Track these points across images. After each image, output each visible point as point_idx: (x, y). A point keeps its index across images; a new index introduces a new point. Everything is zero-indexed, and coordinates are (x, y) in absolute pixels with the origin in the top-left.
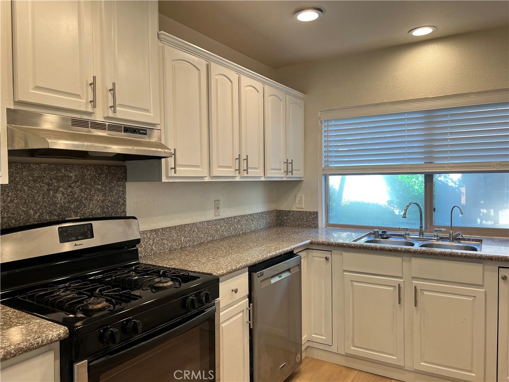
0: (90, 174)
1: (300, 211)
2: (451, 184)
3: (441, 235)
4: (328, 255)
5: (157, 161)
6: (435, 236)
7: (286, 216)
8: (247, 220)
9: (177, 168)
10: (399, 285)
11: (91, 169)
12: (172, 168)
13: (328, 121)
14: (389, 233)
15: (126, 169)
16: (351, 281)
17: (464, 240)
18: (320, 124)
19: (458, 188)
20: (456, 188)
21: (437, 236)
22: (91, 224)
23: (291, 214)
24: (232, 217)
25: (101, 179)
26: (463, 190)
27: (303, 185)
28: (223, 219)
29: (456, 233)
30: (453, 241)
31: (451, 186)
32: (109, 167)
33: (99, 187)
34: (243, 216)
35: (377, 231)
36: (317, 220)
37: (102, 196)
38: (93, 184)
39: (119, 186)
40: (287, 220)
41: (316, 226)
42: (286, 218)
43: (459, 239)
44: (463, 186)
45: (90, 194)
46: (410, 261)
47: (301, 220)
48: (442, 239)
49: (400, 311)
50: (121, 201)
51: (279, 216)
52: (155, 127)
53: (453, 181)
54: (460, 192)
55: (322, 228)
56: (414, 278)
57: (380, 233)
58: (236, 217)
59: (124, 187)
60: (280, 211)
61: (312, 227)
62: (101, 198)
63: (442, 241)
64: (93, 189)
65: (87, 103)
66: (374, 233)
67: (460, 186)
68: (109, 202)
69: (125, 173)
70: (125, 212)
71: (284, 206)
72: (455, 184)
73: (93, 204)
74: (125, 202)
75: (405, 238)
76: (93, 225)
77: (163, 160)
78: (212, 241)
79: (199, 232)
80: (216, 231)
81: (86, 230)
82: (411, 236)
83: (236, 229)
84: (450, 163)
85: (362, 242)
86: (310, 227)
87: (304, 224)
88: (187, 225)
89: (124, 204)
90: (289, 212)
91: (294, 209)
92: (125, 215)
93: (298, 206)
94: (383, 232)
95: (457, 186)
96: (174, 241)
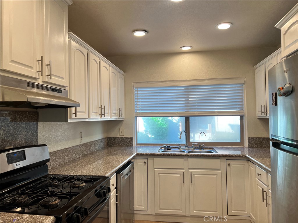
0: (19, 118)
1: (122, 137)
2: (174, 121)
3: (195, 146)
4: (145, 160)
5: (64, 109)
6: (193, 147)
7: (113, 141)
8: (95, 144)
9: (77, 114)
10: (183, 173)
11: (20, 114)
12: (73, 114)
13: (138, 88)
14: (170, 147)
15: (38, 114)
16: (159, 173)
17: (205, 148)
18: (133, 89)
19: (178, 123)
20: (177, 123)
21: (194, 147)
22: (24, 151)
23: (117, 139)
24: (88, 143)
25: (25, 121)
26: (180, 124)
27: (124, 122)
28: (84, 144)
29: (202, 145)
30: (201, 149)
31: (174, 122)
32: (30, 112)
33: (24, 126)
34: (93, 142)
35: (166, 146)
36: (132, 142)
37: (26, 132)
38: (21, 124)
39: (34, 125)
40: (114, 143)
41: (132, 145)
42: (113, 142)
43: (203, 148)
44: (180, 122)
45: (19, 130)
46: (188, 160)
47: (123, 142)
48: (196, 148)
49: (184, 186)
50: (35, 135)
51: (109, 141)
52: (65, 88)
53: (175, 120)
54: (179, 125)
55: (134, 146)
56: (190, 169)
57: (167, 147)
58: (90, 142)
59: (37, 126)
60: (110, 138)
61: (129, 146)
62: (24, 133)
63: (196, 149)
64: (21, 127)
65: (36, 72)
66: (164, 147)
67: (179, 122)
68: (29, 135)
69: (38, 116)
70: (37, 142)
71: (113, 135)
72: (176, 121)
73: (20, 137)
74: (37, 135)
75: (179, 149)
76: (25, 151)
77: (69, 108)
78: (79, 158)
79: (73, 153)
80: (81, 151)
81: (21, 155)
82: (182, 148)
83: (90, 150)
84: (198, 112)
85: (160, 152)
86: (128, 146)
87: (124, 145)
88: (67, 148)
89: (37, 137)
90: (116, 138)
91: (118, 136)
92: (37, 144)
93: (121, 134)
94: (168, 146)
95: (177, 122)
96: (61, 159)
